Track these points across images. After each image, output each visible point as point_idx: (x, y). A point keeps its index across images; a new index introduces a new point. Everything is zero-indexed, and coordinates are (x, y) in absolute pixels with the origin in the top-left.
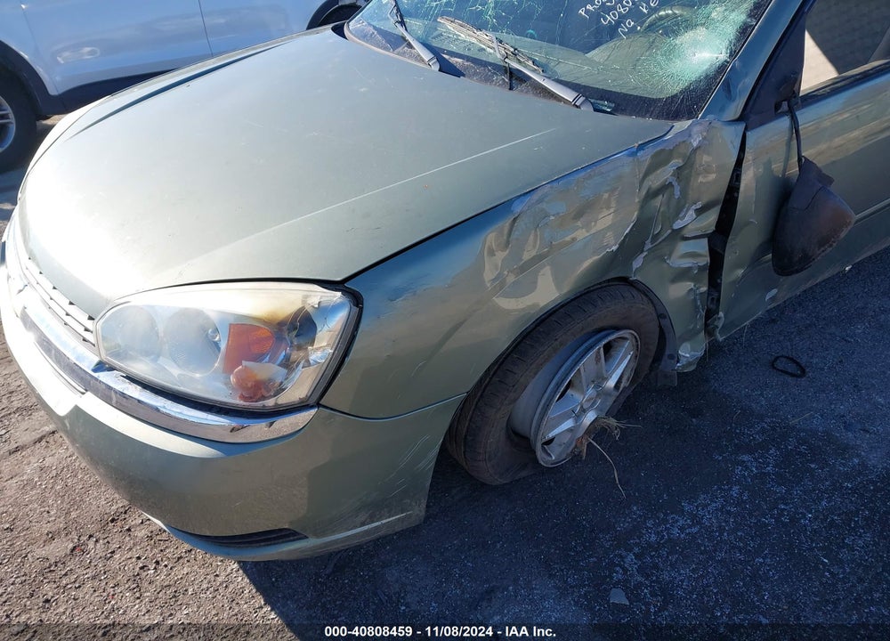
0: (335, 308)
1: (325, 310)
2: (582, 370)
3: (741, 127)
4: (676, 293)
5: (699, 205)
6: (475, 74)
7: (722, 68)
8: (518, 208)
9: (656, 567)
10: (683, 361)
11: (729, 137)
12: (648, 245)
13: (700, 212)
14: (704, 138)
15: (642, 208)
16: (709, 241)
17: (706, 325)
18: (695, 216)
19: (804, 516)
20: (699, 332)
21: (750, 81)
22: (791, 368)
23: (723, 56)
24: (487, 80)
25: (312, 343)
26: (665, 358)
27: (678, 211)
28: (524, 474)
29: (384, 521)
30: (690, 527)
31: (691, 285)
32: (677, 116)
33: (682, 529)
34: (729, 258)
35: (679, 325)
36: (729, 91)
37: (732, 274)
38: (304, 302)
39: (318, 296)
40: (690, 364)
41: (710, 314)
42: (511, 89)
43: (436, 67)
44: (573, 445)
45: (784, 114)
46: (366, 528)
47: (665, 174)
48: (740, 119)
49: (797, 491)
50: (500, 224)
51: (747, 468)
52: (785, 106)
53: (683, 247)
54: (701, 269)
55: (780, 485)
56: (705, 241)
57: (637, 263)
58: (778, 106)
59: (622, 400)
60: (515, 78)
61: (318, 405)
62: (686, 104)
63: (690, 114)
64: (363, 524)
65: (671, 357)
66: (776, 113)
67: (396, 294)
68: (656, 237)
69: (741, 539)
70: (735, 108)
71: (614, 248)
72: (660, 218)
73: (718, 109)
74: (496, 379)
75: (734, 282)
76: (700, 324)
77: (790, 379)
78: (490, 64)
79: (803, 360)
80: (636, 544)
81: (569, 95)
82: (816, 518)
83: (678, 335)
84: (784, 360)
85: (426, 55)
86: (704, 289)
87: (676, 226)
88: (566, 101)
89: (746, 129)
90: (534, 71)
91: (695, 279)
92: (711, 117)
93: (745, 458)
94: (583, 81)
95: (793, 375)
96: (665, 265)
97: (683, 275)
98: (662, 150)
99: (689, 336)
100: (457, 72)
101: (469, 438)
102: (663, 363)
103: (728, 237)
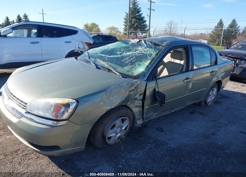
0: (74, 103)
1: (72, 103)
2: (116, 123)
3: (146, 82)
4: (136, 110)
5: (139, 94)
6: (103, 69)
7: (144, 72)
8: (107, 90)
9: (128, 162)
10: (138, 124)
11: (144, 83)
12: (130, 100)
13: (140, 95)
14: (140, 83)
15: (129, 93)
16: (142, 101)
17: (142, 117)
18: (139, 96)
19: (158, 154)
20: (141, 119)
21: (148, 74)
22: (161, 130)
23: (144, 70)
24: (105, 70)
25: (69, 109)
26: (135, 123)
27: (136, 95)
28: (105, 146)
29: (77, 148)
30: (136, 155)
31: (139, 109)
32: (136, 79)
33: (134, 156)
34: (145, 104)
35: (137, 116)
36: (144, 76)
37: (146, 107)
38: (68, 101)
39: (71, 100)
40: (139, 125)
41: (143, 115)
42: (108, 72)
43: (95, 67)
44: (115, 141)
45: (154, 80)
46: (73, 149)
47: (133, 88)
48: (146, 80)
49: (157, 150)
50: (104, 92)
51: (149, 146)
52: (154, 79)
53: (137, 102)
54: (141, 106)
55: (154, 149)
56: (141, 101)
57: (129, 103)
58: (153, 79)
59: (127, 133)
60: (109, 70)
61: (68, 120)
62: (137, 77)
63: (138, 79)
64: (72, 148)
65: (136, 123)
66: (153, 80)
67: (85, 102)
68: (132, 99)
69: (145, 158)
70: (146, 78)
71: (124, 99)
72: (132, 96)
73: (142, 78)
74: (100, 122)
75: (146, 109)
76: (141, 117)
77: (160, 132)
78: (105, 68)
79: (163, 129)
80: (125, 158)
81: (118, 74)
82: (159, 155)
83: (137, 118)
84: (159, 128)
85: (94, 65)
86: (141, 110)
87: (135, 97)
88: (118, 75)
89: (147, 82)
90: (113, 70)
91: (139, 108)
92: (141, 79)
93: (149, 145)
94: (121, 72)
95: (161, 131)
96: (134, 105)
97: (137, 107)
98: (132, 84)
99: (139, 119)
100: (99, 68)
101: (94, 134)
102: (134, 124)
103: (145, 100)
